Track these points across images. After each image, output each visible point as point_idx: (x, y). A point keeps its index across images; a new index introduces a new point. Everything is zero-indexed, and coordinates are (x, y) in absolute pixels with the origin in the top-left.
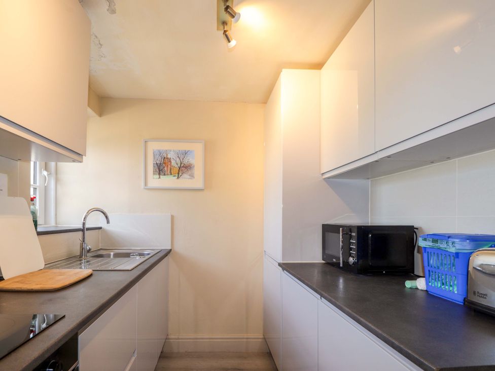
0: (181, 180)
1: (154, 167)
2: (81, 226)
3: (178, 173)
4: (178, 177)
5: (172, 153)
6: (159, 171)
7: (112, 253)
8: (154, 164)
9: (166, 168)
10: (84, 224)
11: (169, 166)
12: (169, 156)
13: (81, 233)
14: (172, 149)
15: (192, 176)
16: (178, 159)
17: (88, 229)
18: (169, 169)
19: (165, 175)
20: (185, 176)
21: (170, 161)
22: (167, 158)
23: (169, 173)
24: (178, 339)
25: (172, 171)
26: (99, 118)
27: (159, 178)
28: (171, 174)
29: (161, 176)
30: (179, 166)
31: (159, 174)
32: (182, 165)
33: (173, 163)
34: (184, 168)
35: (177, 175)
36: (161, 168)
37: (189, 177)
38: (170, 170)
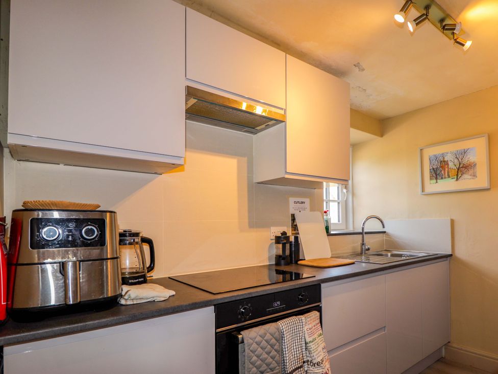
0: (460, 181)
1: (431, 172)
2: (360, 231)
3: (457, 175)
4: (457, 178)
5: (449, 155)
6: (436, 175)
7: (389, 254)
8: (430, 169)
9: (442, 172)
10: (363, 228)
11: (446, 169)
12: (446, 159)
13: (361, 236)
14: (448, 151)
15: (474, 176)
16: (456, 161)
17: (366, 233)
18: (446, 172)
19: (442, 178)
20: (465, 176)
21: (448, 164)
22: (444, 161)
23: (447, 176)
24: (462, 350)
25: (450, 174)
26: (381, 138)
27: (437, 182)
28: (449, 177)
29: (438, 181)
30: (458, 167)
31: (436, 179)
32: (461, 165)
33: (451, 165)
34: (463, 169)
35: (456, 177)
36: (438, 172)
37: (470, 177)
38: (448, 173)
